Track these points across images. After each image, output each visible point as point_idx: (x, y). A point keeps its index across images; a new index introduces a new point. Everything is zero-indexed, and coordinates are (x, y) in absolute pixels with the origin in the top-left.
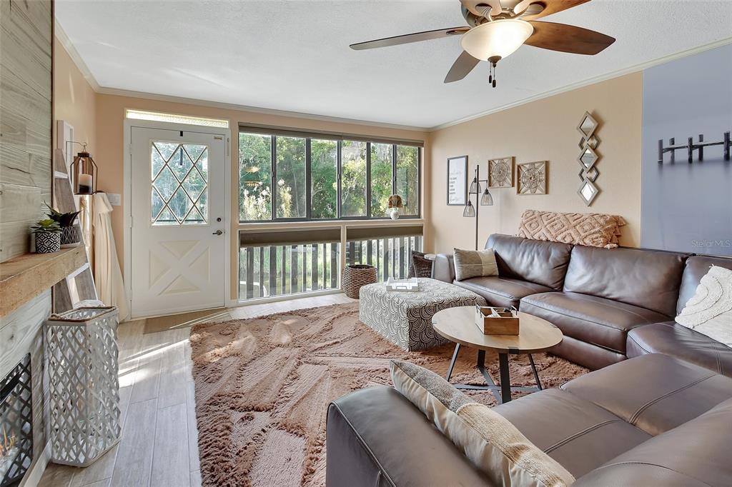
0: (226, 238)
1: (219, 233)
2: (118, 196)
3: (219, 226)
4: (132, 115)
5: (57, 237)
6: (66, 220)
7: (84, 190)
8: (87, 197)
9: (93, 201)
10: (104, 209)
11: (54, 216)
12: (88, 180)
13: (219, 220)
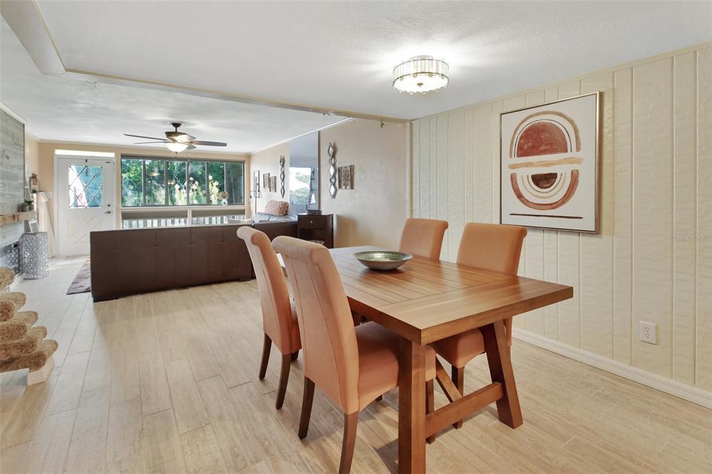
0: (114, 215)
1: (109, 212)
2: (51, 193)
3: (109, 209)
4: (58, 152)
5: (28, 207)
6: (30, 203)
7: (34, 192)
8: (35, 195)
9: (37, 197)
10: (43, 200)
11: (26, 201)
12: (37, 188)
13: (109, 205)
